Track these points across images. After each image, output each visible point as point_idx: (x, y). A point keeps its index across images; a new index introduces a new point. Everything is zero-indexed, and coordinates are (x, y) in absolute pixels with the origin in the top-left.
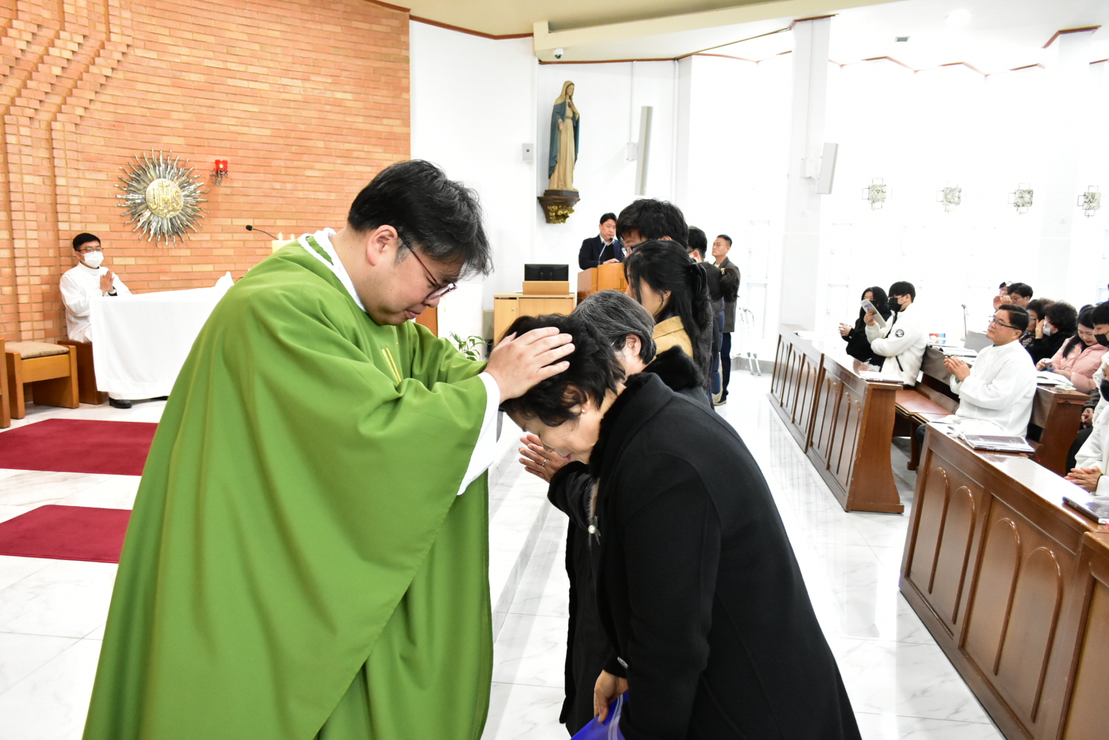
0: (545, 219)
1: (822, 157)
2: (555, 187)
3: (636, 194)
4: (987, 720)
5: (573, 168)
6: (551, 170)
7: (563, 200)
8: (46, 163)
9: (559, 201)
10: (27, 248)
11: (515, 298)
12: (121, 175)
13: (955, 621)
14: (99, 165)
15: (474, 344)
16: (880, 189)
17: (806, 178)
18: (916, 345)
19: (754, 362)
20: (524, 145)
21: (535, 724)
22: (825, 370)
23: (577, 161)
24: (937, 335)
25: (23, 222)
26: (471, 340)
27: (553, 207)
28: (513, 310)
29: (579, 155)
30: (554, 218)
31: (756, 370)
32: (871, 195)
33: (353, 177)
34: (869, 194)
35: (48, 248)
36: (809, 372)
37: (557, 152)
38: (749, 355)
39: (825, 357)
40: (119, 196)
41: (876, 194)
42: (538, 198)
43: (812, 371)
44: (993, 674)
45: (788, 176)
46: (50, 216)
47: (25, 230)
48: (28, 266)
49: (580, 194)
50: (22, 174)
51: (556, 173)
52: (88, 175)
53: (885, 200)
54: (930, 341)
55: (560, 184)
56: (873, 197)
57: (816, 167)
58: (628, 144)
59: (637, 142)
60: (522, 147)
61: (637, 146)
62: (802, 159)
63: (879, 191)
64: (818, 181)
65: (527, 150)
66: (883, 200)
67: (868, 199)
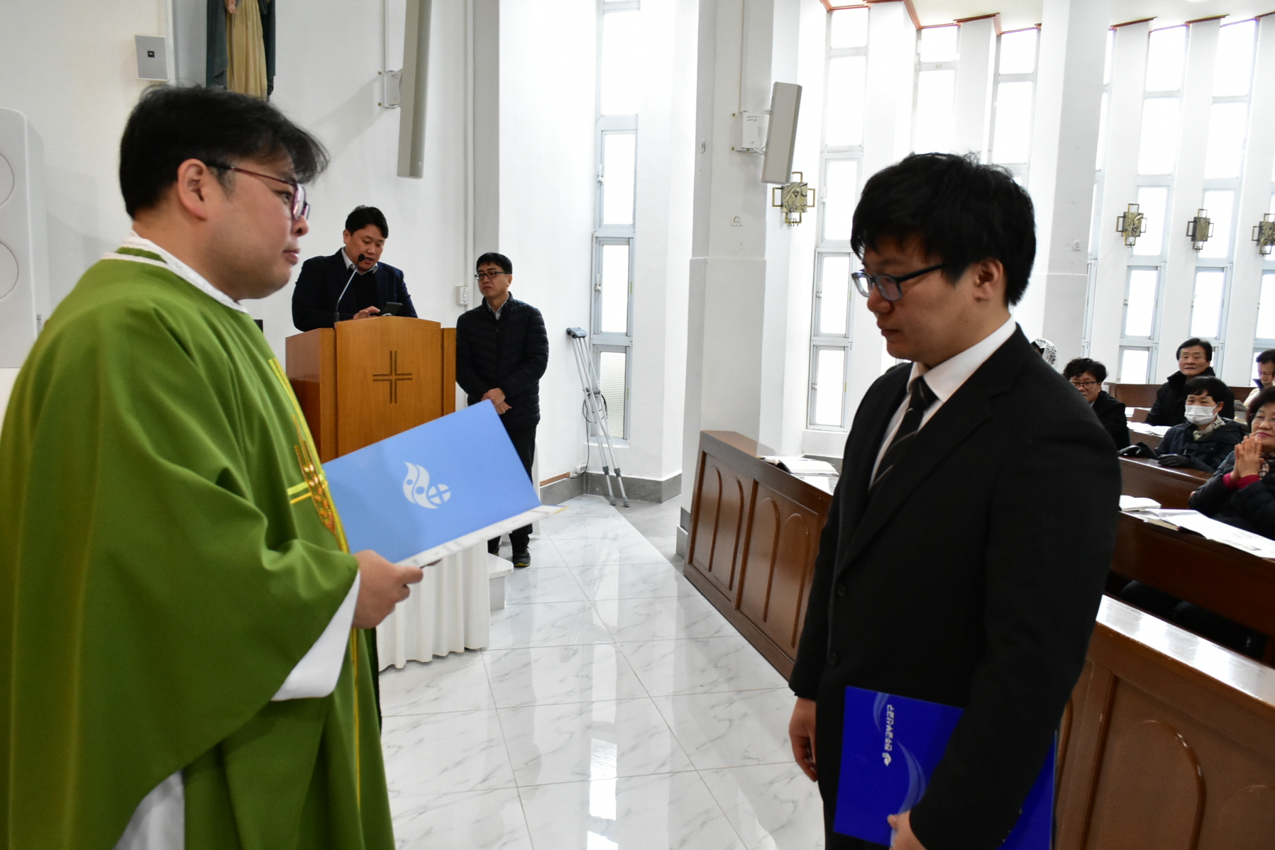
1: (771, 113)
3: (400, 174)
16: (798, 189)
17: (740, 151)
19: (614, 480)
20: (140, 40)
23: (274, 93)
29: (276, 79)
31: (617, 494)
32: (786, 200)
37: (223, 64)
38: (606, 470)
41: (793, 198)
53: (808, 209)
56: (790, 202)
57: (760, 130)
58: (380, 73)
59: (400, 71)
60: (138, 50)
61: (400, 78)
62: (734, 115)
63: (798, 192)
64: (763, 157)
65: (149, 52)
66: (803, 208)
67: (782, 206)
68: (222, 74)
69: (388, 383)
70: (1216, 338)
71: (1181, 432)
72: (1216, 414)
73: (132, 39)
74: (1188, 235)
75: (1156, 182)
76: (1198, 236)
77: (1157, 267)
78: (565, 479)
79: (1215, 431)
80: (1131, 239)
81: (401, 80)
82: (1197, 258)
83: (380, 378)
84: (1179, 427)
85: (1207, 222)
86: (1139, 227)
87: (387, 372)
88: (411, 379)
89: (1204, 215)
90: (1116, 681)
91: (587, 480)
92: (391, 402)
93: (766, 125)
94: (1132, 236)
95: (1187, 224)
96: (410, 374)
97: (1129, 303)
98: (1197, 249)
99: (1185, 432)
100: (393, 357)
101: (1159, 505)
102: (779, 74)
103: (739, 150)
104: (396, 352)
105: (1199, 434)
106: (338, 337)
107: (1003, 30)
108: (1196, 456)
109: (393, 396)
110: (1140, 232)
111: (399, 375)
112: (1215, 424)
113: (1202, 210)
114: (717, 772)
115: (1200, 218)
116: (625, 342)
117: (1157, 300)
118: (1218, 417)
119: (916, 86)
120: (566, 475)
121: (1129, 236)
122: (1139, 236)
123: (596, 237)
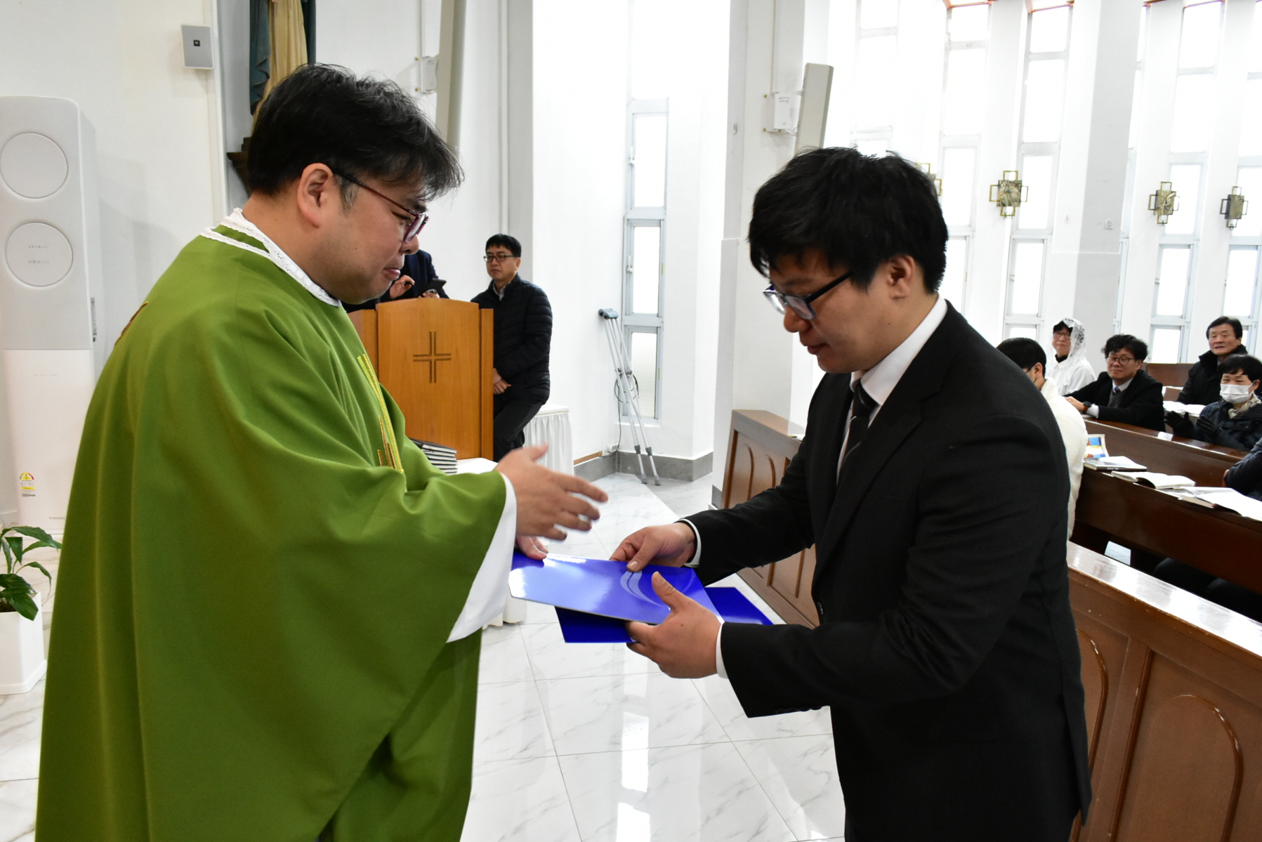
1: (803, 94)
6: (257, 92)
17: (771, 133)
20: (186, 30)
31: (649, 473)
38: (638, 449)
42: (230, 156)
45: (736, 128)
57: (792, 111)
58: (417, 59)
59: (436, 57)
60: (184, 39)
61: (436, 63)
62: (766, 96)
64: (795, 138)
65: (195, 41)
68: (265, 62)
69: (428, 363)
70: (1249, 317)
71: (1217, 410)
72: (1253, 392)
73: (179, 29)
74: (1221, 213)
75: (1189, 160)
76: (1232, 213)
77: (1189, 246)
78: (598, 458)
79: (1251, 409)
80: (1163, 218)
81: (437, 65)
82: (1231, 237)
83: (420, 358)
84: (1214, 405)
85: (1241, 200)
86: (1171, 205)
87: (427, 352)
88: (450, 359)
89: (1237, 192)
90: (1152, 655)
91: (619, 459)
92: (431, 382)
93: (798, 106)
94: (1164, 214)
95: (1220, 201)
96: (450, 354)
97: (1161, 282)
98: (1231, 227)
99: (1221, 410)
100: (432, 338)
101: (1193, 483)
102: (811, 55)
103: (770, 131)
104: (435, 333)
105: (1235, 412)
106: (379, 320)
107: (1034, 8)
108: (1231, 434)
109: (433, 376)
110: (1173, 210)
111: (438, 355)
112: (1251, 403)
113: (1236, 187)
114: (751, 744)
115: (1234, 196)
116: (656, 322)
117: (1189, 279)
118: (1255, 396)
119: (946, 65)
120: (599, 454)
121: (1161, 214)
122: (1172, 214)
123: (628, 220)
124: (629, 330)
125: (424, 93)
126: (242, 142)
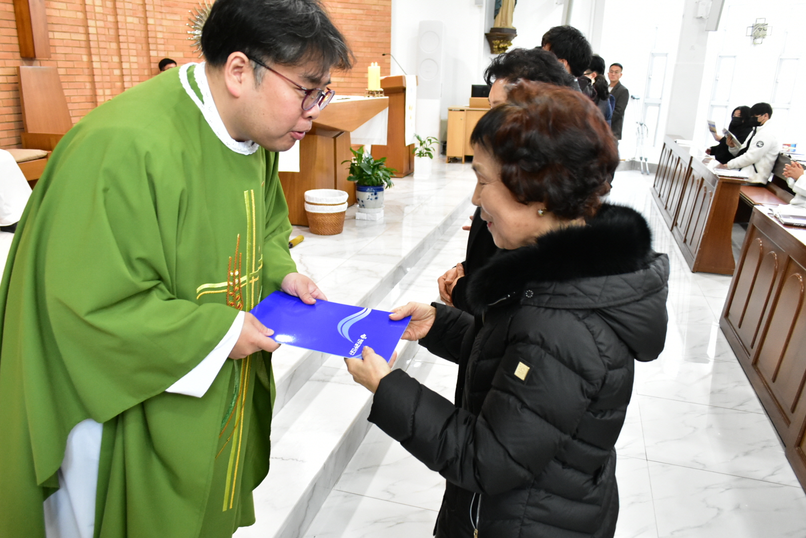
0: (490, 51)
1: (713, 1)
2: (498, 26)
4: (762, 411)
5: (513, 11)
6: (497, 12)
7: (504, 35)
8: (141, 8)
9: (501, 37)
10: (131, 69)
11: (463, 110)
12: (190, 16)
13: (752, 346)
14: (176, 9)
15: (431, 143)
16: (762, 27)
17: (697, 18)
18: (771, 152)
19: (644, 164)
21: (445, 388)
22: (692, 169)
24: (789, 145)
25: (127, 51)
26: (428, 140)
27: (496, 41)
28: (461, 119)
30: (497, 50)
31: (645, 171)
32: (753, 33)
33: (349, 18)
34: (752, 32)
35: (144, 69)
36: (681, 170)
38: (641, 159)
39: (693, 159)
40: (189, 32)
41: (758, 31)
42: (485, 34)
43: (683, 170)
44: (772, 381)
45: (683, 16)
46: (144, 45)
47: (129, 56)
48: (132, 81)
49: (517, 31)
50: (125, 16)
51: (500, 15)
52: (169, 17)
53: (766, 37)
54: (782, 149)
55: (502, 23)
56: (756, 34)
57: (706, 12)
62: (696, 2)
63: (761, 29)
64: (707, 20)
66: (764, 36)
67: (751, 36)
93: (710, 6)
123: (652, 54)
124: (646, 105)
125: (559, 5)
126: (490, 29)
